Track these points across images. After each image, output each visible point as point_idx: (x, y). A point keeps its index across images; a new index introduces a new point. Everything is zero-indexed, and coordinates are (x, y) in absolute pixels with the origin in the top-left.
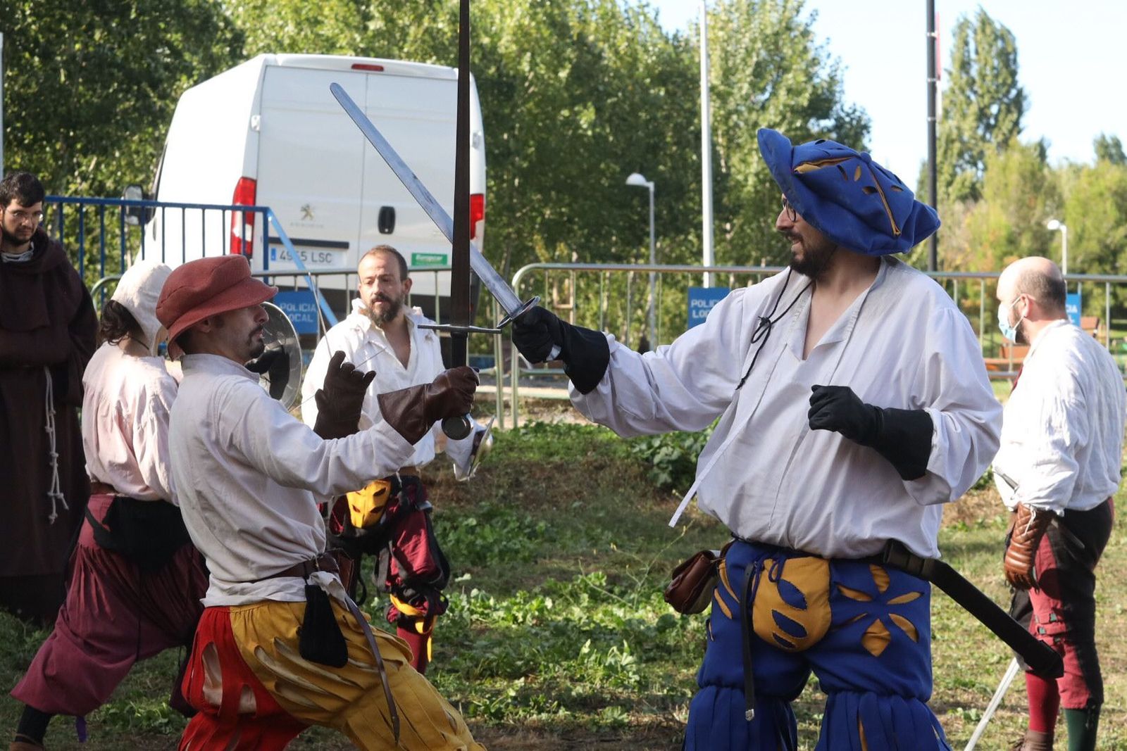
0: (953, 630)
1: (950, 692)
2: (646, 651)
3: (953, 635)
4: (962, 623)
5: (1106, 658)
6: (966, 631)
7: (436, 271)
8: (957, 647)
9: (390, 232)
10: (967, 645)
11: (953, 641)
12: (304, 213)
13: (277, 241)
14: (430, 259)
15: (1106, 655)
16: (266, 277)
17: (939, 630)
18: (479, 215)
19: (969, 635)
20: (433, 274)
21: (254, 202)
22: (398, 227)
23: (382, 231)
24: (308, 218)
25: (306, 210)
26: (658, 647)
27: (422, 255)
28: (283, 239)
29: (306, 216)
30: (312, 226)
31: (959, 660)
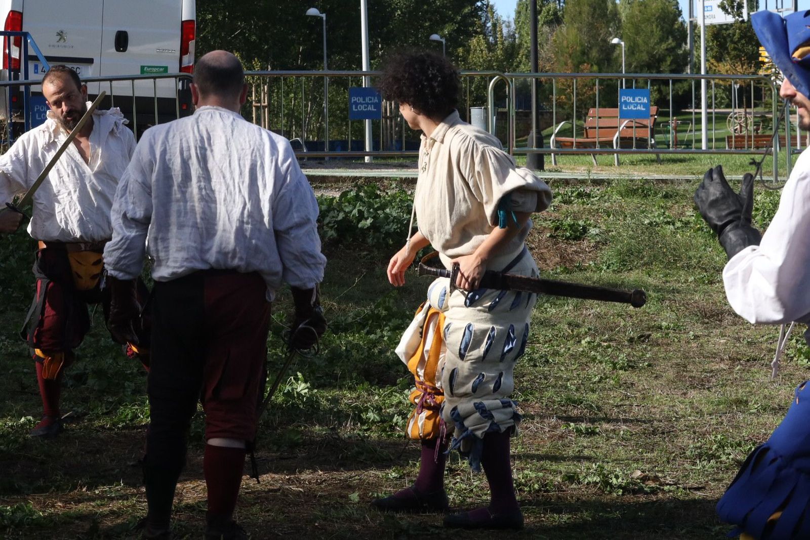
0: (562, 355)
1: (563, 408)
2: (318, 378)
3: (562, 359)
4: (569, 349)
5: (685, 376)
6: (572, 355)
7: (155, 78)
8: (566, 369)
9: (125, 50)
10: (574, 367)
11: (562, 364)
12: (59, 37)
13: (35, 58)
14: (155, 70)
15: (685, 373)
16: (27, 86)
17: (551, 355)
18: (191, 36)
19: (575, 359)
20: (152, 80)
21: (21, 30)
22: (130, 48)
23: (118, 49)
24: (62, 41)
25: (61, 34)
26: (327, 375)
27: (149, 67)
28: (39, 57)
29: (60, 39)
30: (65, 47)
31: (568, 380)
